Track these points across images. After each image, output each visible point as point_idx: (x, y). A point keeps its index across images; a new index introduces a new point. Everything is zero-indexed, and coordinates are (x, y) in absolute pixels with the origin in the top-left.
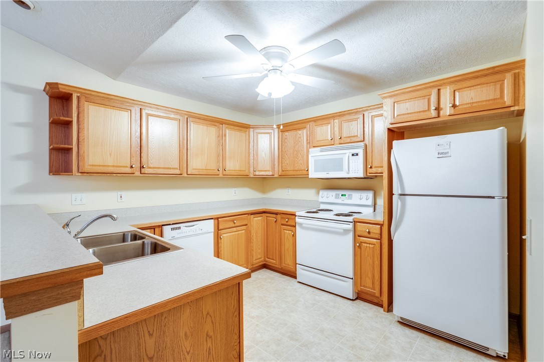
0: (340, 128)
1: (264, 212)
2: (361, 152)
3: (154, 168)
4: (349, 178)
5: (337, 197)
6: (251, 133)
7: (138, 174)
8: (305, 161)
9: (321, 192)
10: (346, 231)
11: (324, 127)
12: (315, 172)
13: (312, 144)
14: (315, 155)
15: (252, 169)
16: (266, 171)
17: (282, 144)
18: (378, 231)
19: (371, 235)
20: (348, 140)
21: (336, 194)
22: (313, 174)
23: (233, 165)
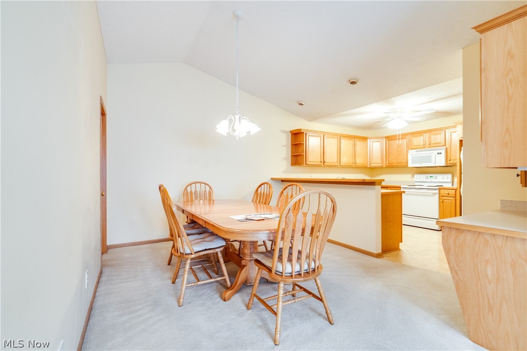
0: (430, 138)
2: (443, 152)
3: (328, 162)
4: (435, 167)
5: (427, 178)
6: (369, 142)
8: (405, 157)
9: (415, 176)
10: (434, 194)
11: (419, 138)
12: (412, 163)
13: (410, 147)
14: (412, 154)
15: (369, 163)
16: (378, 163)
17: (388, 147)
18: (454, 193)
19: (450, 195)
20: (435, 145)
21: (426, 176)
22: (410, 165)
23: (360, 161)
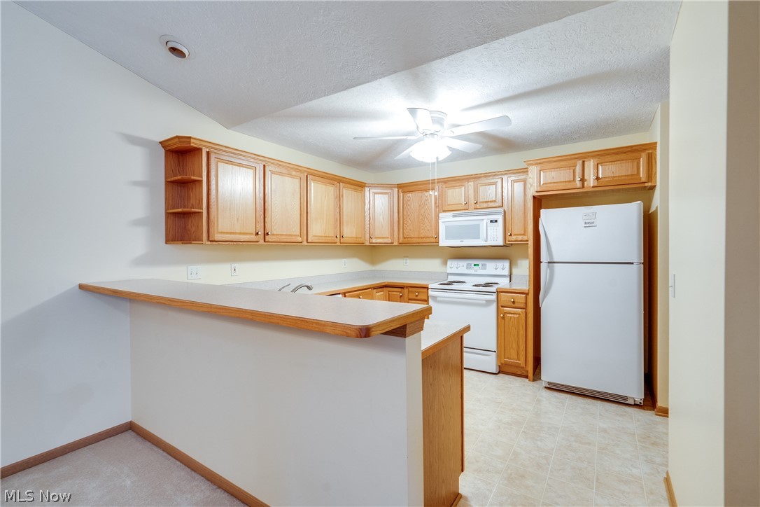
0: (476, 191)
1: (386, 286)
2: (500, 218)
3: (277, 235)
4: (485, 246)
5: (469, 267)
6: (367, 193)
7: (262, 242)
8: (433, 227)
9: (450, 263)
10: (489, 302)
11: (457, 190)
12: (446, 239)
13: (442, 207)
14: (446, 220)
15: (367, 236)
16: (384, 238)
17: (403, 206)
18: (524, 301)
19: (516, 305)
20: (485, 205)
21: (468, 264)
22: (443, 242)
23: (350, 232)
